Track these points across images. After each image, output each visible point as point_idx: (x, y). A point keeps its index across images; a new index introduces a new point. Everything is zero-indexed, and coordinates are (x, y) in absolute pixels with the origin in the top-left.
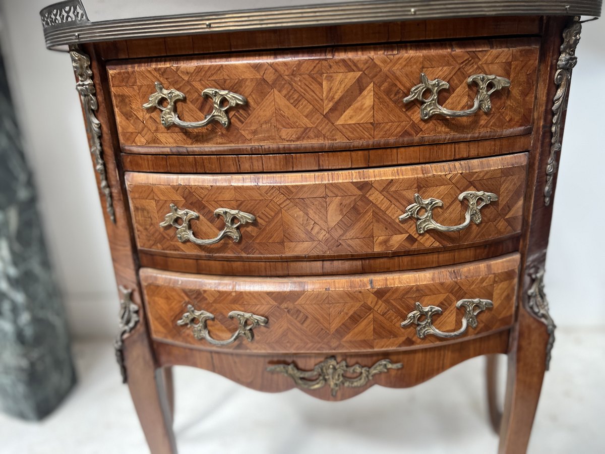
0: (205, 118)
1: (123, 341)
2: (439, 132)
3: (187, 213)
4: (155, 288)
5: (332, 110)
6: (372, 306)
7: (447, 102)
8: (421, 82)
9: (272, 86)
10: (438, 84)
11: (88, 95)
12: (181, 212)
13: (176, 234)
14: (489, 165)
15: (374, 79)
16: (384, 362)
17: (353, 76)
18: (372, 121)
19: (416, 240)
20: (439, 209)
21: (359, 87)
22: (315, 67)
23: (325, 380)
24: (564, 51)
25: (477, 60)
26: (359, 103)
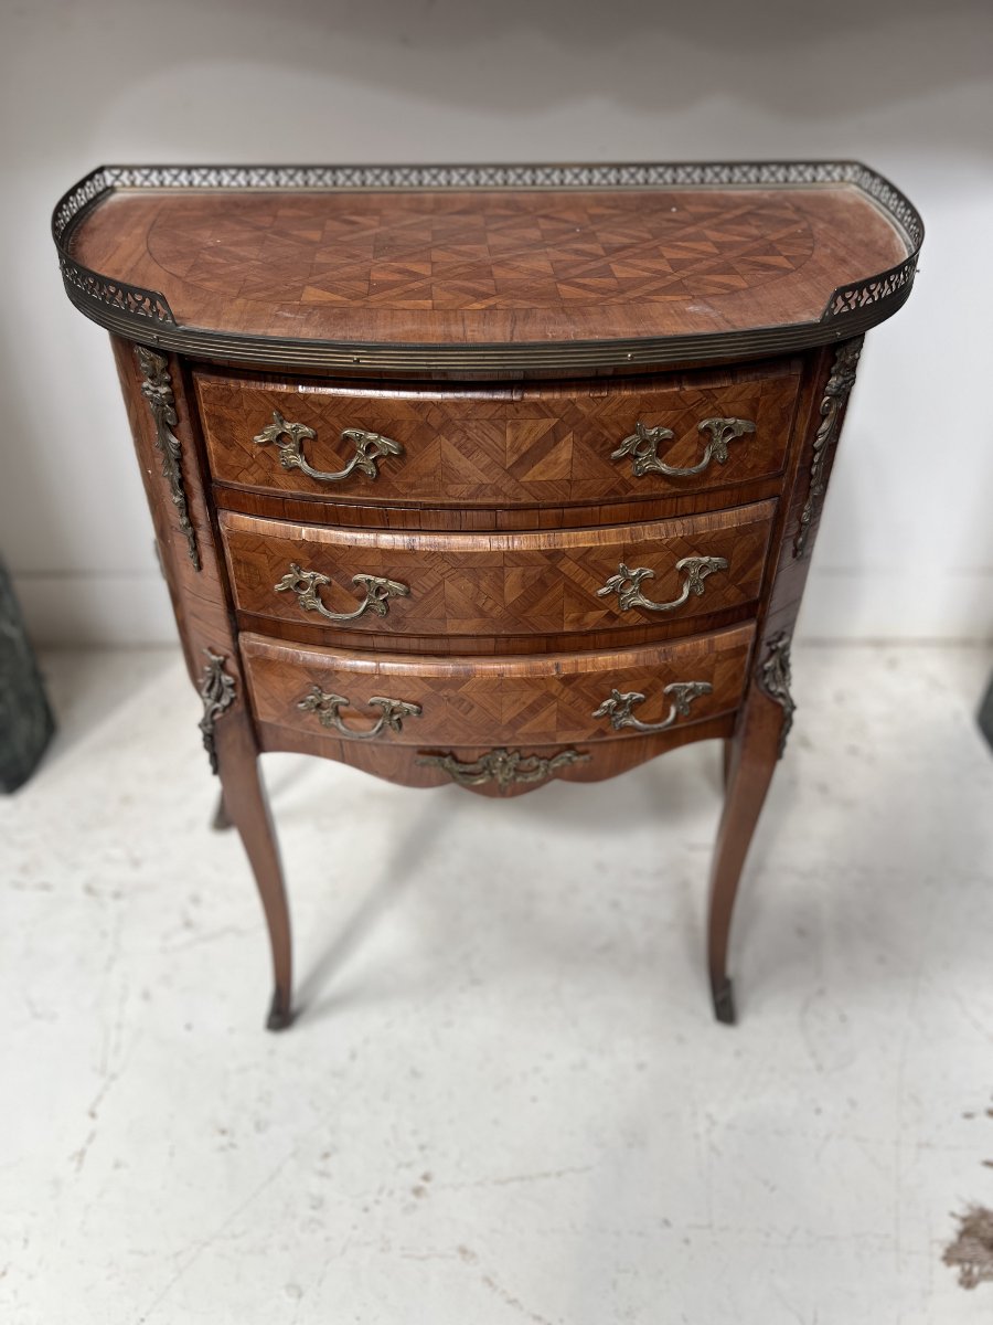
0: (346, 468)
1: (213, 723)
2: (656, 490)
3: (314, 578)
4: (265, 663)
5: (517, 464)
6: (557, 694)
7: (669, 454)
8: (634, 432)
9: (439, 432)
10: (658, 435)
11: (164, 406)
12: (306, 575)
13: (297, 601)
14: (720, 523)
15: (576, 427)
16: (568, 755)
17: (546, 424)
18: (569, 477)
19: (618, 616)
20: (650, 581)
21: (555, 435)
22: (496, 411)
23: (492, 774)
24: (837, 373)
25: (712, 400)
26: (553, 457)
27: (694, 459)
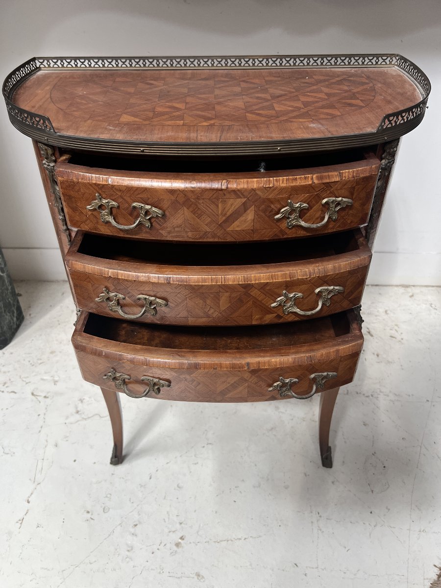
5: (225, 221)
6: (247, 379)
7: (306, 216)
8: (287, 205)
9: (183, 205)
10: (300, 206)
15: (256, 203)
17: (240, 201)
18: (252, 229)
19: (282, 317)
20: (301, 300)
21: (245, 207)
22: (213, 195)
26: (244, 218)
27: (319, 219)
